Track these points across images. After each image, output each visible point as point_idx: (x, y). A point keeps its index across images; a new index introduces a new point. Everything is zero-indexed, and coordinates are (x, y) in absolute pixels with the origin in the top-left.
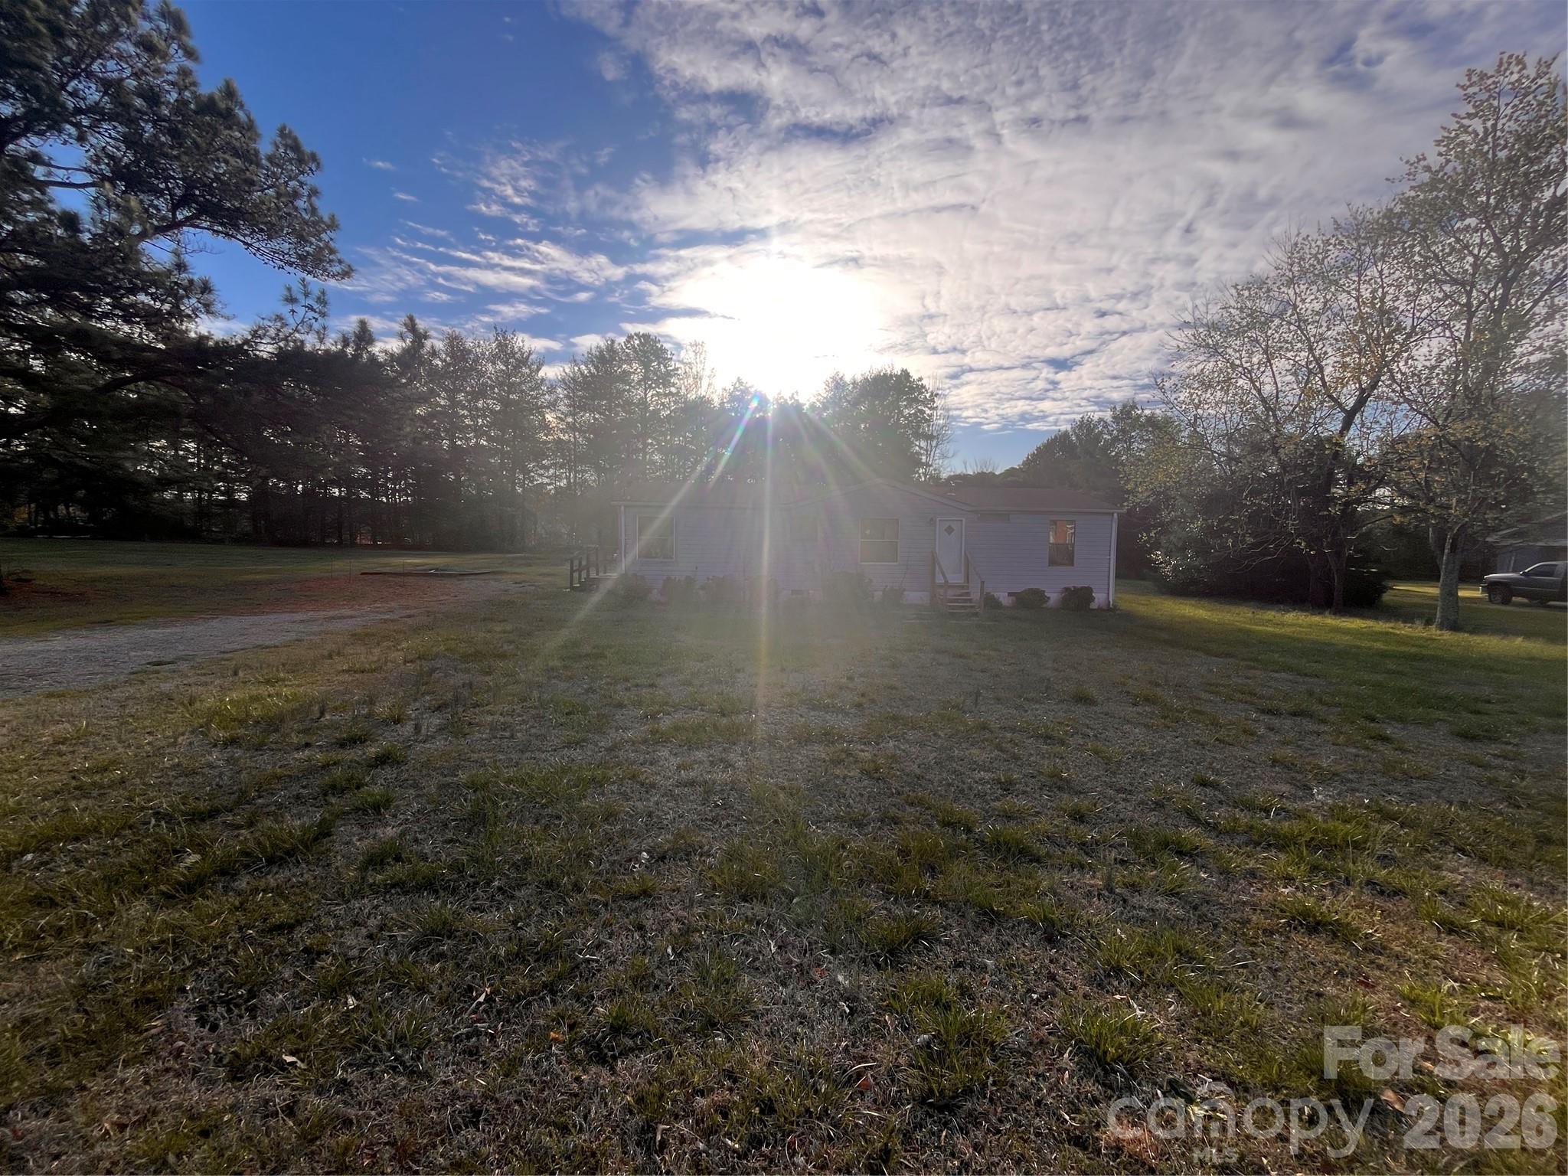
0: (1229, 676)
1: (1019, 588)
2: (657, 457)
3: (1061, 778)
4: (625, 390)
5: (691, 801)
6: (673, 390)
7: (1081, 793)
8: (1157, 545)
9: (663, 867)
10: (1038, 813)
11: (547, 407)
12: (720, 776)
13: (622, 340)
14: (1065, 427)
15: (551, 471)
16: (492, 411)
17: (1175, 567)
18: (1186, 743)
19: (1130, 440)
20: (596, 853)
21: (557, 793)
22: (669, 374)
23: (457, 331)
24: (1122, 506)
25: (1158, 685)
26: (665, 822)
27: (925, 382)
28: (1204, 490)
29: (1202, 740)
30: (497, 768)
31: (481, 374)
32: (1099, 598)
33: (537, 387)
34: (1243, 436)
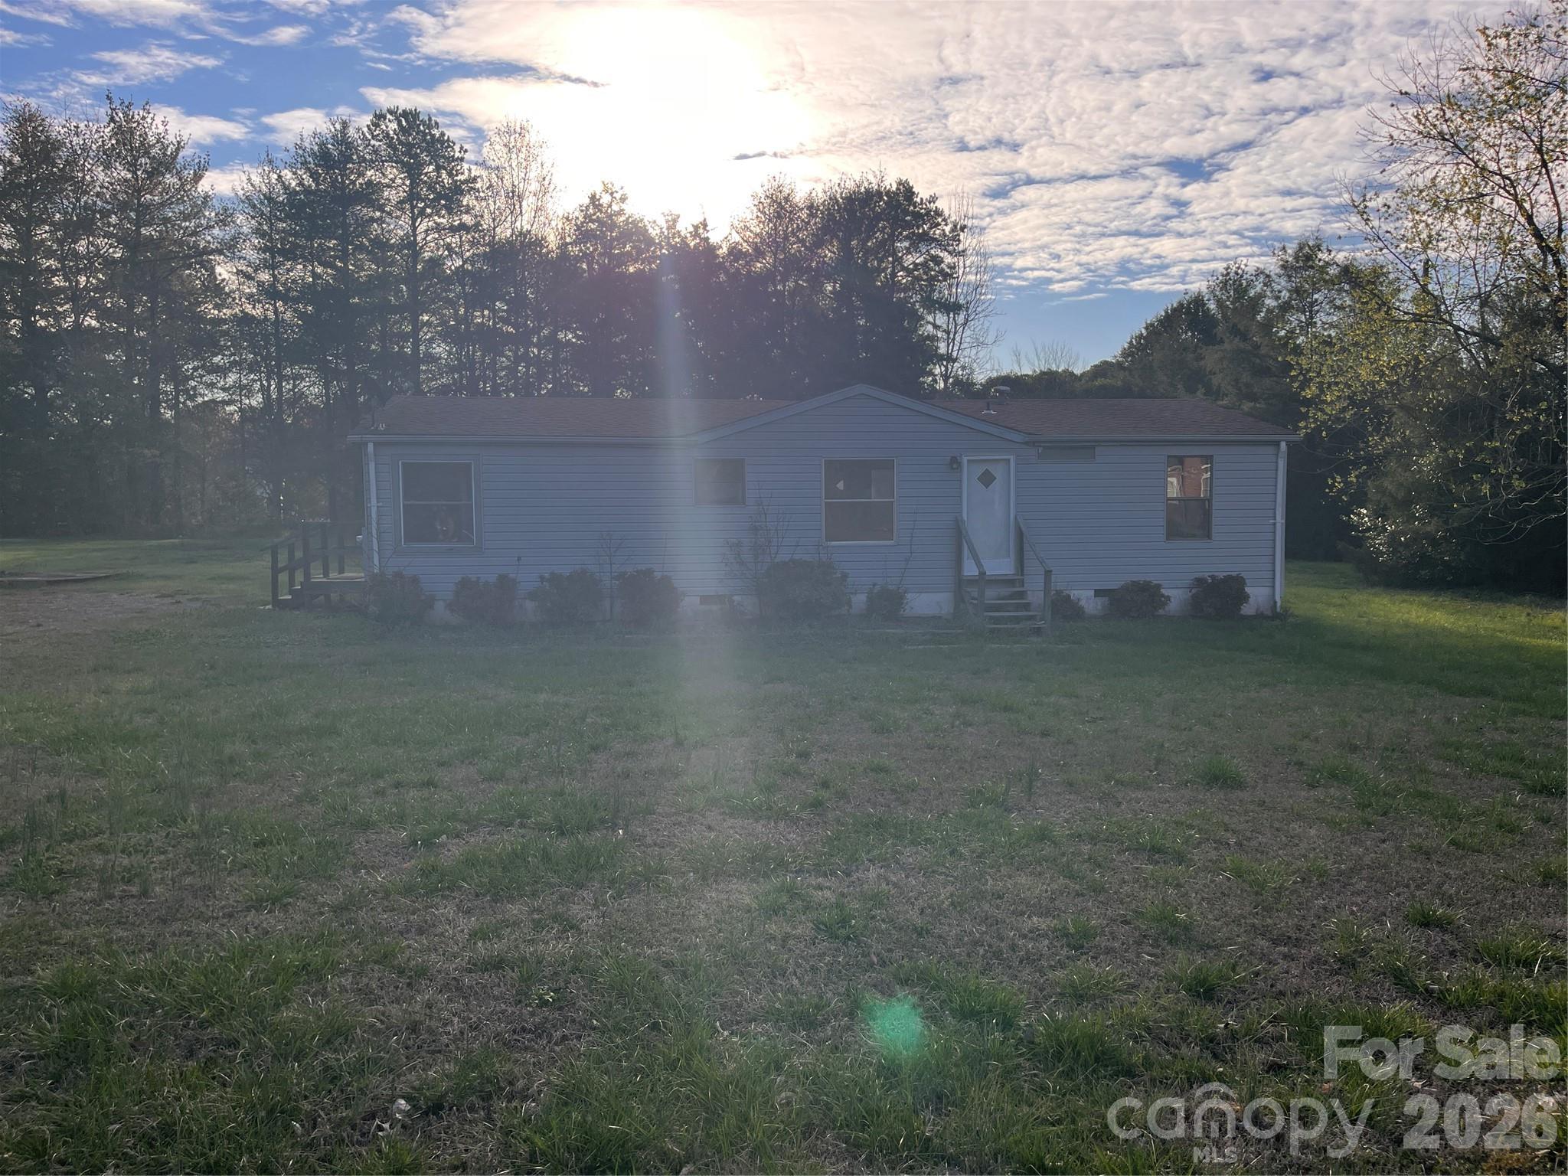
0: (1479, 730)
1: (1115, 582)
2: (440, 349)
3: (1175, 923)
4: (373, 220)
5: (495, 998)
6: (467, 219)
7: (1209, 947)
8: (1360, 499)
9: (436, 1126)
10: (1134, 986)
11: (220, 252)
12: (556, 947)
13: (366, 120)
14: (1199, 286)
15: (232, 378)
16: (109, 262)
17: (1394, 537)
18: (1398, 848)
19: (1310, 309)
20: (306, 1106)
21: (230, 998)
22: (457, 190)
23: (33, 102)
24: (1297, 428)
25: (1354, 749)
26: (445, 1039)
27: (940, 204)
28: (1439, 396)
29: (1427, 844)
30: (111, 954)
31: (81, 188)
32: (1257, 596)
33: (196, 213)
34: (1506, 297)
